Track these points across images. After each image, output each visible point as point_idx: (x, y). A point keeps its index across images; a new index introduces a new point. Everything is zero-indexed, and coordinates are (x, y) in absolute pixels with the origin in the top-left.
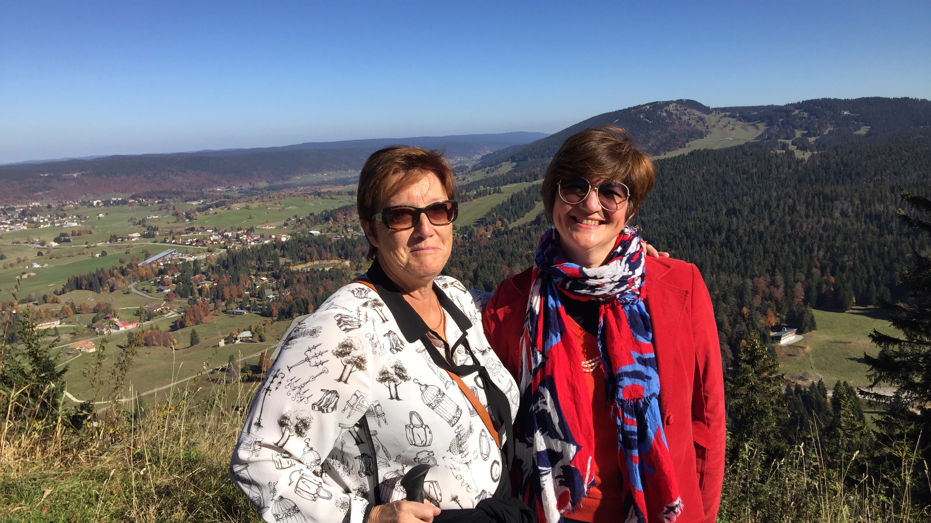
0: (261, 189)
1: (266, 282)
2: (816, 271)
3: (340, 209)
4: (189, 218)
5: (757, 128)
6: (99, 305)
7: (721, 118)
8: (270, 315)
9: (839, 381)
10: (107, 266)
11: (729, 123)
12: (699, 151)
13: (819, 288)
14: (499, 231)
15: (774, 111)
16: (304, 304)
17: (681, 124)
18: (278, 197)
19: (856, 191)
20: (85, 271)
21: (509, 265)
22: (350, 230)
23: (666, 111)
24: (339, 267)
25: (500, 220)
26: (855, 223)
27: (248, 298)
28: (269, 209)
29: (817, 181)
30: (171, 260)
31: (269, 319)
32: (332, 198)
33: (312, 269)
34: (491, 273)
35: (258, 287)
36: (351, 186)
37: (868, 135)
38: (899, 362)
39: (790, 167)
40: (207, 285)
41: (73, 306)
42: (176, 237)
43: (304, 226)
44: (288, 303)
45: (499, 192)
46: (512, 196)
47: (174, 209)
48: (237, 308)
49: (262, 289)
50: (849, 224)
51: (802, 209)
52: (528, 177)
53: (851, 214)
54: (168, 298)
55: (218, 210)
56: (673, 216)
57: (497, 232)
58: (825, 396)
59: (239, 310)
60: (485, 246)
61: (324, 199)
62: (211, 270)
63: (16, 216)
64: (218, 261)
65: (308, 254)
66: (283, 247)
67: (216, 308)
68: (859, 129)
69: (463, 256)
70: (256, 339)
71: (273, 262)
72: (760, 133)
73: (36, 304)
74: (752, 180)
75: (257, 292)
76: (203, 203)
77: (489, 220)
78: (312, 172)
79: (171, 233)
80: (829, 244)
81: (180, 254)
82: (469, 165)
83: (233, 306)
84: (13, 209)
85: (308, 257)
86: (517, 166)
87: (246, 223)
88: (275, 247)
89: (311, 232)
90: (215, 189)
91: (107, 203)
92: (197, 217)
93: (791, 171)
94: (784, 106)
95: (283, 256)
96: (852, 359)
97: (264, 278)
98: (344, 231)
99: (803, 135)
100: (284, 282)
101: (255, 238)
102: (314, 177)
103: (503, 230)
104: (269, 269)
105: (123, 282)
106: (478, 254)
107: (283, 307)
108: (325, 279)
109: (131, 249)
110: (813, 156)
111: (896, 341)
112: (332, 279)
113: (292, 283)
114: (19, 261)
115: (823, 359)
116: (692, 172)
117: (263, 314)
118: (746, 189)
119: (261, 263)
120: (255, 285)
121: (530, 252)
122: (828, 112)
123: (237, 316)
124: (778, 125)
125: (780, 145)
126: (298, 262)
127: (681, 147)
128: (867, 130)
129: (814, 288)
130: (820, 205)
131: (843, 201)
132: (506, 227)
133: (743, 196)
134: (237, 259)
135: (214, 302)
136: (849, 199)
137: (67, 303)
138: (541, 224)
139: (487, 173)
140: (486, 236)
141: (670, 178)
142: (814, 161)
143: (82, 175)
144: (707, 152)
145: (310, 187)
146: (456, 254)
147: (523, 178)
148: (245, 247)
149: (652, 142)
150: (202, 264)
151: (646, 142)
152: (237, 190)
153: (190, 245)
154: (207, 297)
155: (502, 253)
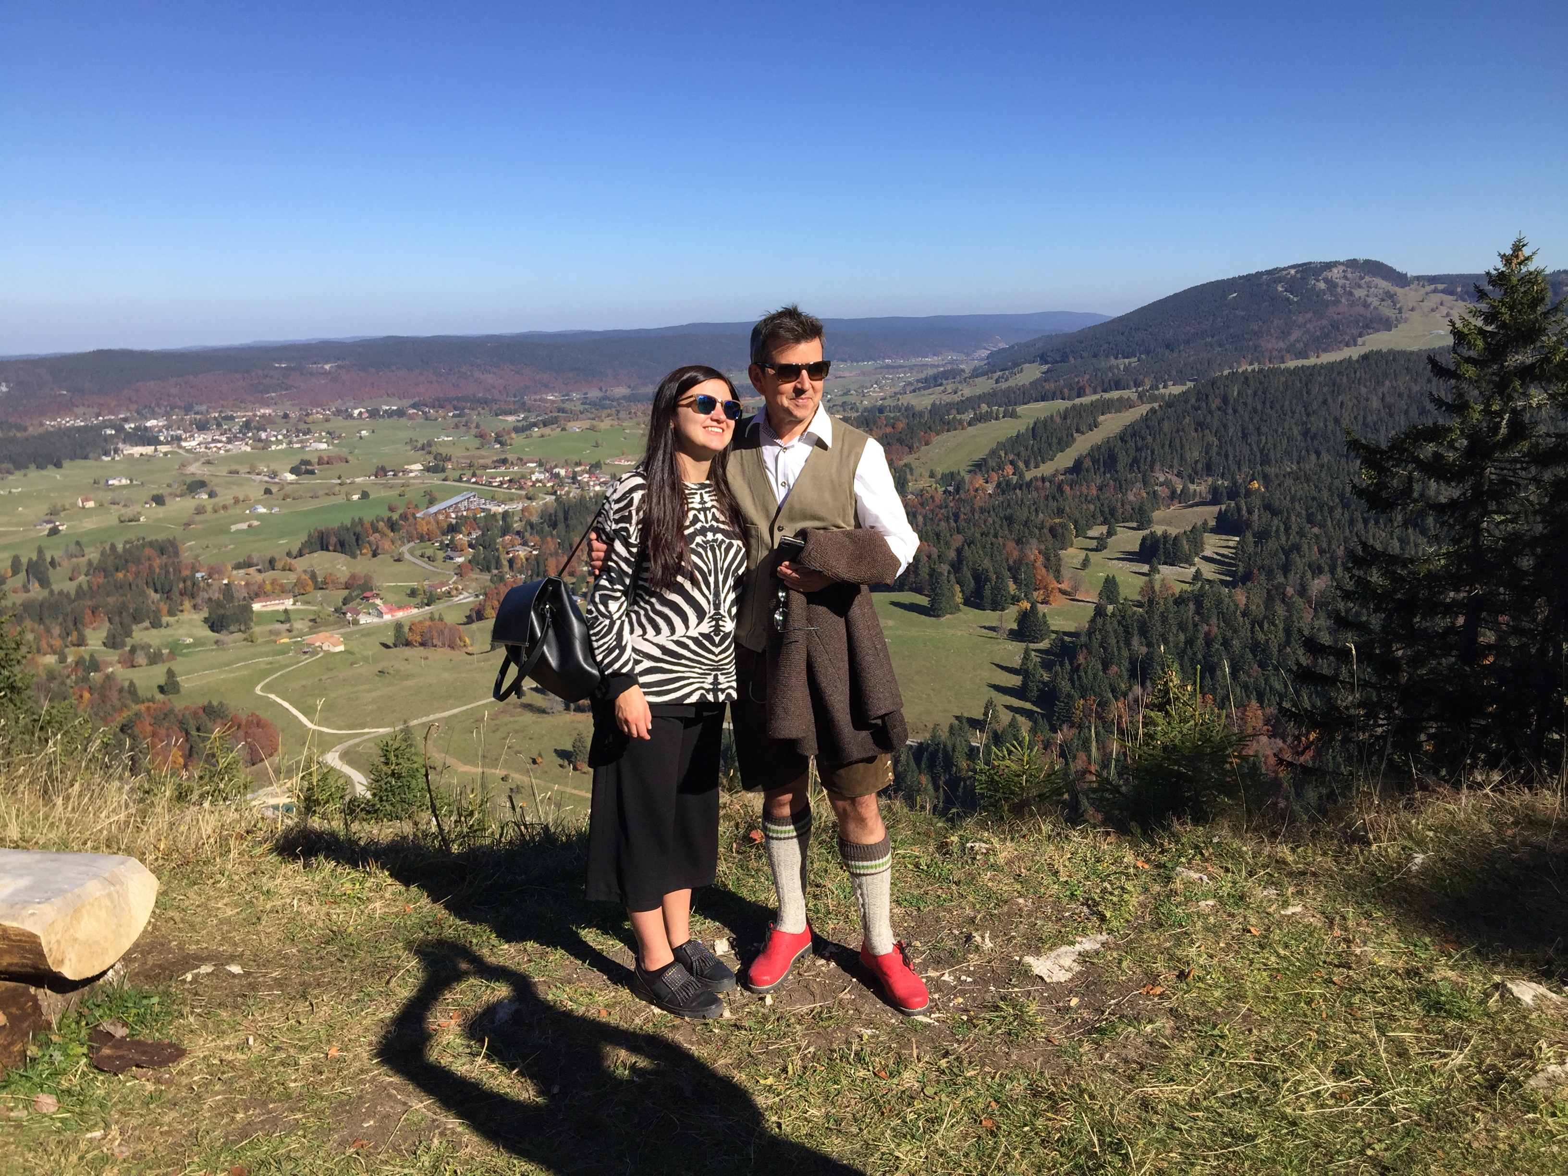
0: (618, 399)
4: (500, 443)
6: (353, 577)
7: (1427, 293)
10: (368, 516)
11: (1442, 304)
12: (1379, 353)
14: (1008, 483)
17: (1352, 305)
20: (333, 522)
21: (1019, 542)
23: (1326, 280)
25: (1012, 463)
27: (584, 577)
28: (628, 431)
30: (468, 510)
34: (986, 554)
40: (522, 553)
41: (313, 576)
42: (478, 472)
45: (1013, 415)
46: (1035, 423)
47: (478, 426)
52: (1066, 391)
54: (460, 571)
55: (547, 431)
56: (1322, 466)
57: (1004, 485)
60: (981, 508)
62: (529, 528)
63: (236, 429)
64: (542, 515)
69: (943, 524)
73: (259, 571)
76: (524, 419)
79: (471, 466)
81: (483, 501)
82: (966, 367)
84: (232, 418)
86: (1048, 371)
87: (589, 455)
90: (544, 396)
91: (374, 414)
92: (514, 442)
101: (602, 480)
103: (1015, 482)
105: (393, 542)
106: (968, 521)
109: (408, 489)
114: (237, 501)
116: (1364, 390)
121: (1057, 521)
127: (1347, 345)
132: (1021, 476)
134: (571, 513)
137: (305, 571)
138: (1083, 473)
139: (997, 382)
140: (984, 490)
141: (1320, 399)
143: (339, 367)
144: (1394, 356)
146: (932, 519)
147: (1058, 393)
148: (585, 493)
149: (1295, 335)
150: (516, 518)
151: (1285, 334)
152: (578, 399)
153: (498, 486)
154: (521, 573)
155: (1010, 519)
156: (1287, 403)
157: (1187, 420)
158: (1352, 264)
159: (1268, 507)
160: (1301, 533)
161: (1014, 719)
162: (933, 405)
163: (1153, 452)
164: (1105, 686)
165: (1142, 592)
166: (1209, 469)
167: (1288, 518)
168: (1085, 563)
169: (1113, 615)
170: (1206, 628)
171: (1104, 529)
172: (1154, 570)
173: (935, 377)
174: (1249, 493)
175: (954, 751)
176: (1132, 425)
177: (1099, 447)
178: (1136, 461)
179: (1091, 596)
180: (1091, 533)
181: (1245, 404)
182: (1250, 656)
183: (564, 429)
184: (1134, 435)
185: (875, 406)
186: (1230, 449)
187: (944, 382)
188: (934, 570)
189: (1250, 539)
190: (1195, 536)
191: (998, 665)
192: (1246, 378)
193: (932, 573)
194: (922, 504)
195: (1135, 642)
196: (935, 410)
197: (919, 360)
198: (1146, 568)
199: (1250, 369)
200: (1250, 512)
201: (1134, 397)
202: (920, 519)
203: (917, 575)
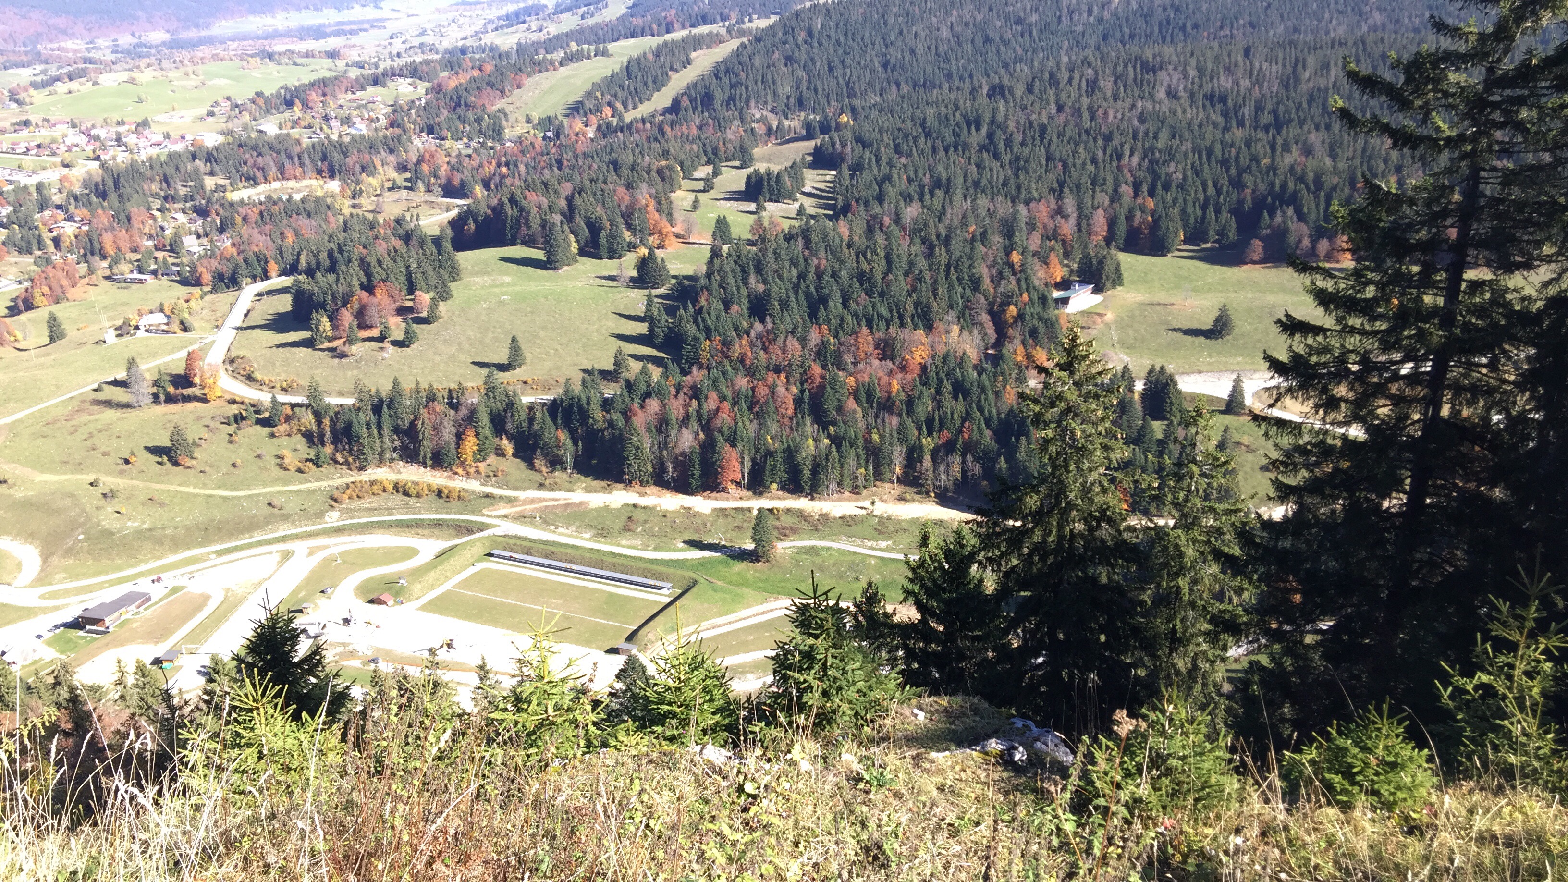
0: (157, 46)
1: (184, 223)
2: (1126, 190)
3: (312, 85)
4: (17, 101)
8: (198, 283)
9: (1153, 366)
13: (1129, 218)
14: (608, 125)
16: (259, 261)
18: (191, 61)
19: (1192, 55)
21: (629, 186)
22: (335, 123)
24: (320, 193)
25: (609, 104)
26: (1189, 110)
27: (150, 253)
28: (175, 83)
29: (1132, 36)
31: (197, 291)
32: (295, 64)
33: (269, 198)
34: (597, 200)
35: (168, 232)
36: (330, 40)
39: (1090, 12)
40: (69, 230)
43: (246, 117)
44: (228, 260)
45: (605, 53)
46: (629, 62)
48: (132, 272)
49: (177, 235)
50: (1179, 111)
51: (1107, 84)
52: (655, 27)
53: (1182, 93)
55: (74, 85)
56: (903, 97)
57: (604, 127)
58: (1131, 391)
59: (136, 275)
60: (584, 154)
61: (280, 64)
62: (72, 201)
64: (85, 185)
65: (259, 169)
66: (210, 157)
67: (91, 271)
69: (546, 172)
70: (176, 327)
71: (192, 184)
74: (1031, 33)
75: (167, 242)
76: (42, 72)
77: (589, 105)
78: (253, 12)
80: (1147, 145)
81: (8, 171)
82: (549, 2)
83: (124, 267)
85: (259, 174)
87: (133, 113)
89: (260, 128)
90: (63, 44)
92: (34, 100)
93: (1091, 19)
95: (212, 174)
96: (1175, 330)
97: (176, 215)
98: (325, 127)
100: (218, 222)
101: (153, 141)
102: (256, 23)
103: (615, 124)
104: (186, 199)
106: (572, 168)
107: (220, 267)
108: (294, 215)
112: (309, 216)
113: (233, 225)
115: (1131, 332)
116: (934, 20)
117: (184, 282)
118: (1020, 51)
119: (169, 186)
120: (163, 229)
121: (664, 163)
123: (135, 287)
126: (240, 185)
129: (1123, 218)
130: (1135, 80)
131: (1172, 73)
132: (621, 118)
133: (1015, 63)
134: (122, 180)
135: (86, 261)
136: (1180, 69)
138: (682, 113)
139: (583, 18)
140: (584, 134)
141: (897, 30)
145: (251, 42)
146: (534, 168)
147: (647, 29)
148: (136, 157)
150: (54, 191)
152: (107, 47)
153: (23, 153)
154: (70, 251)
155: (616, 165)
156: (867, 35)
157: (777, 55)
159: (859, 140)
160: (891, 164)
161: (644, 367)
162: (519, 44)
163: (747, 88)
164: (729, 326)
165: (752, 230)
166: (801, 104)
167: (878, 149)
168: (695, 205)
169: (729, 255)
170: (816, 261)
171: (709, 169)
172: (761, 208)
173: (517, 14)
174: (839, 127)
175: (588, 403)
176: (725, 61)
177: (695, 85)
178: (732, 98)
179: (704, 238)
180: (697, 174)
181: (829, 37)
182: (857, 285)
184: (727, 71)
185: (456, 47)
186: (819, 83)
187: (527, 19)
188: (545, 220)
189: (847, 173)
190: (794, 170)
191: (620, 315)
192: (828, 10)
193: (544, 224)
194: (522, 152)
195: (752, 280)
196: (521, 49)
198: (753, 206)
200: (844, 146)
201: (723, 31)
202: (522, 168)
203: (529, 227)
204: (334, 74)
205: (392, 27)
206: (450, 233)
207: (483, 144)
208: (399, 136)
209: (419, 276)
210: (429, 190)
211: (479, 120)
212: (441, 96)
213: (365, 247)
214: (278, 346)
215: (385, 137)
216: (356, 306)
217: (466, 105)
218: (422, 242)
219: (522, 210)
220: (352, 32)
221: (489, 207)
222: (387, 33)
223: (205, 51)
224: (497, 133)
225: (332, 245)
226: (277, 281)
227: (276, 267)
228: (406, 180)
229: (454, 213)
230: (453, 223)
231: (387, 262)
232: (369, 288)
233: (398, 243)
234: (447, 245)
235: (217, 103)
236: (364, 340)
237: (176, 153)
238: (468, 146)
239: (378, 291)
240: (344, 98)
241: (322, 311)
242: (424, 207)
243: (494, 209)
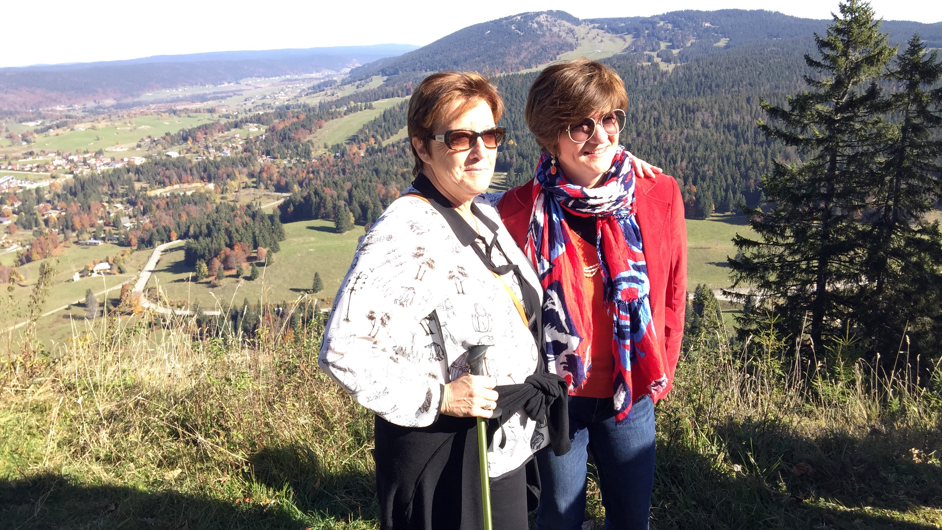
0: (108, 108)
1: (121, 210)
3: (199, 128)
4: (26, 141)
5: (625, 40)
7: (590, 29)
8: (128, 244)
9: (699, 285)
11: (598, 35)
14: (373, 149)
15: (640, 22)
16: (165, 231)
17: (552, 36)
18: (128, 116)
19: (716, 102)
21: (385, 184)
22: (212, 150)
23: (537, 23)
24: (202, 191)
25: (373, 136)
26: (715, 134)
27: (102, 227)
28: (119, 129)
29: (680, 92)
30: (9, 188)
31: (128, 249)
32: (189, 116)
33: (172, 194)
34: (366, 192)
35: (112, 215)
36: (210, 102)
37: (727, 47)
38: (757, 263)
39: (655, 79)
40: (54, 215)
42: (13, 162)
43: (160, 147)
44: (147, 231)
45: (371, 107)
46: (385, 112)
47: (7, 130)
48: (90, 239)
49: (117, 217)
50: (709, 134)
51: (666, 120)
52: (400, 92)
53: (710, 125)
54: (9, 230)
55: (60, 131)
57: (370, 150)
59: (93, 241)
60: (358, 165)
61: (180, 117)
62: (56, 197)
64: (64, 188)
65: (166, 177)
66: (138, 171)
67: (66, 239)
68: (718, 41)
69: (336, 176)
70: (115, 270)
71: (127, 187)
72: (627, 45)
75: (112, 221)
76: (41, 124)
77: (361, 137)
78: (165, 87)
79: (6, 158)
80: (691, 155)
81: (19, 181)
82: (338, 79)
83: (86, 236)
85: (167, 181)
86: (388, 80)
87: (93, 146)
88: (129, 171)
89: (167, 153)
90: (54, 108)
92: (36, 140)
93: (656, 83)
94: (650, 18)
95: (139, 180)
96: (710, 263)
97: (117, 205)
98: (206, 152)
99: (668, 47)
100: (142, 209)
101: (105, 162)
102: (167, 93)
103: (376, 148)
104: (123, 196)
106: (351, 174)
107: (142, 235)
108: (187, 204)
110: (676, 68)
111: (755, 244)
112: (196, 204)
113: (151, 210)
117: (121, 244)
119: (113, 188)
120: (109, 213)
121: (405, 170)
122: (690, 24)
123: (92, 247)
124: (644, 37)
125: (645, 57)
126: (156, 187)
128: (726, 42)
130: (682, 118)
131: (704, 113)
132: (380, 144)
134: (86, 185)
135: (63, 233)
136: (709, 110)
139: (358, 87)
140: (359, 154)
142: (677, 73)
145: (163, 104)
146: (329, 174)
147: (395, 93)
148: (95, 171)
149: (524, 54)
150: (46, 192)
151: (518, 54)
152: (80, 109)
153: (29, 171)
154: (55, 227)
155: (377, 171)
158: (550, 13)
159: (520, 154)
162: (320, 103)
167: (532, 160)
173: (319, 86)
174: (509, 147)
183: (72, 130)
185: (283, 105)
187: (325, 88)
188: (335, 204)
189: (513, 174)
192: (501, 81)
193: (335, 206)
194: (322, 165)
196: (322, 106)
197: (308, 75)
199: (502, 75)
200: (511, 158)
202: (322, 174)
203: (325, 209)
204: (212, 122)
205: (246, 95)
206: (279, 212)
207: (299, 161)
208: (249, 158)
209: (260, 238)
210: (267, 188)
211: (296, 147)
212: (274, 133)
213: (228, 222)
214: (175, 281)
215: (241, 158)
216: (223, 256)
217: (289, 138)
218: (262, 218)
219: (321, 198)
220: (222, 98)
221: (302, 197)
222: (243, 98)
223: (136, 110)
224: (307, 154)
225: (209, 221)
226: (176, 243)
227: (176, 234)
228: (253, 182)
229: (281, 201)
230: (281, 207)
231: (242, 230)
232: (231, 246)
233: (248, 219)
234: (277, 220)
235: (142, 140)
236: (227, 277)
237: (118, 168)
238: (290, 162)
239: (236, 247)
240: (218, 135)
241: (202, 260)
242: (264, 198)
243: (305, 198)
